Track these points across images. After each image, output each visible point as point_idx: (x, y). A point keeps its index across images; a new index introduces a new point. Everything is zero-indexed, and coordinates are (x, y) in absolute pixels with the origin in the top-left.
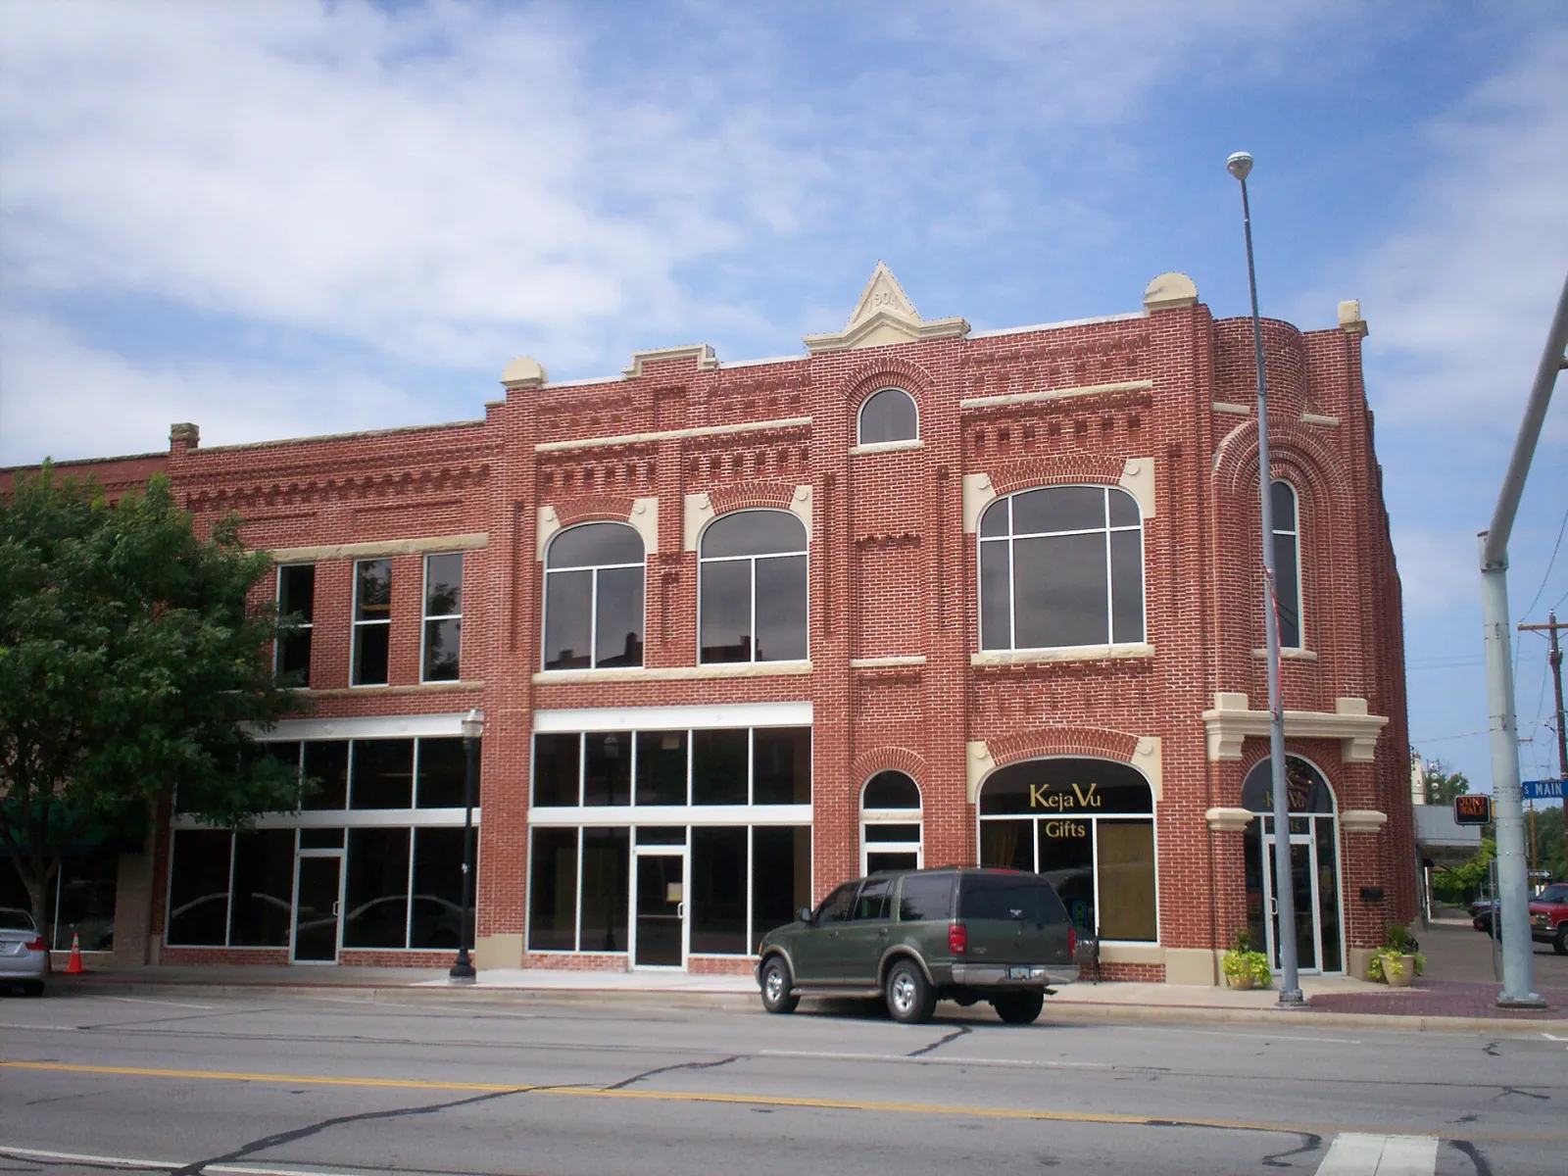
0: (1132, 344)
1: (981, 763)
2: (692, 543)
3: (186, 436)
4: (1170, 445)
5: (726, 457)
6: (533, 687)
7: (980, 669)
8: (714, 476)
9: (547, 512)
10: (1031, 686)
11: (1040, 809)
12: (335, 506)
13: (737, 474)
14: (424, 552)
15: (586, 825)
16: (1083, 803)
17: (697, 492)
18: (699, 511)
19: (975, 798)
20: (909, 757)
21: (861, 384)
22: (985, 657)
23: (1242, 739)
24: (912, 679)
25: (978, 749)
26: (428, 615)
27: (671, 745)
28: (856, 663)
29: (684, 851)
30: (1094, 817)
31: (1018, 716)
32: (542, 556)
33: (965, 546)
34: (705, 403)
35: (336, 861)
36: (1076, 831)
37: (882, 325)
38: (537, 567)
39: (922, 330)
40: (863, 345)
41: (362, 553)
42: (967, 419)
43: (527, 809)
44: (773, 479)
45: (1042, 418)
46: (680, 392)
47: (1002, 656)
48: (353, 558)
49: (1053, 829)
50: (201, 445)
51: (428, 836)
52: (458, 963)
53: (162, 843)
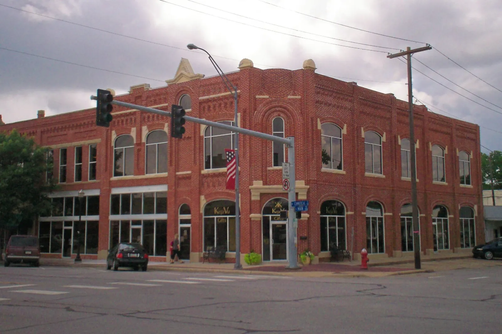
0: (236, 80)
1: (203, 202)
2: (144, 140)
3: (41, 114)
4: (244, 109)
5: (151, 115)
6: (110, 182)
7: (203, 175)
8: (149, 121)
9: (114, 132)
10: (215, 179)
11: (216, 215)
12: (71, 132)
13: (153, 120)
14: (89, 144)
15: (122, 220)
16: (226, 213)
17: (144, 126)
18: (145, 131)
19: (202, 211)
20: (188, 200)
21: (178, 93)
22: (205, 171)
23: (259, 194)
24: (188, 177)
25: (202, 197)
26: (90, 161)
27: (138, 197)
28: (178, 173)
29: (141, 227)
30: (228, 217)
31: (211, 188)
32: (113, 144)
33: (200, 139)
34: (145, 100)
35: (71, 230)
36: (224, 220)
37: (182, 77)
38: (112, 148)
39: (191, 78)
40: (179, 82)
41: (76, 145)
42: (201, 103)
43: (109, 216)
44: (161, 122)
45: (217, 102)
46: (140, 97)
47: (208, 171)
48: (74, 146)
49: (220, 220)
50: (45, 116)
51: (90, 223)
52: (77, 257)
53: (37, 225)
